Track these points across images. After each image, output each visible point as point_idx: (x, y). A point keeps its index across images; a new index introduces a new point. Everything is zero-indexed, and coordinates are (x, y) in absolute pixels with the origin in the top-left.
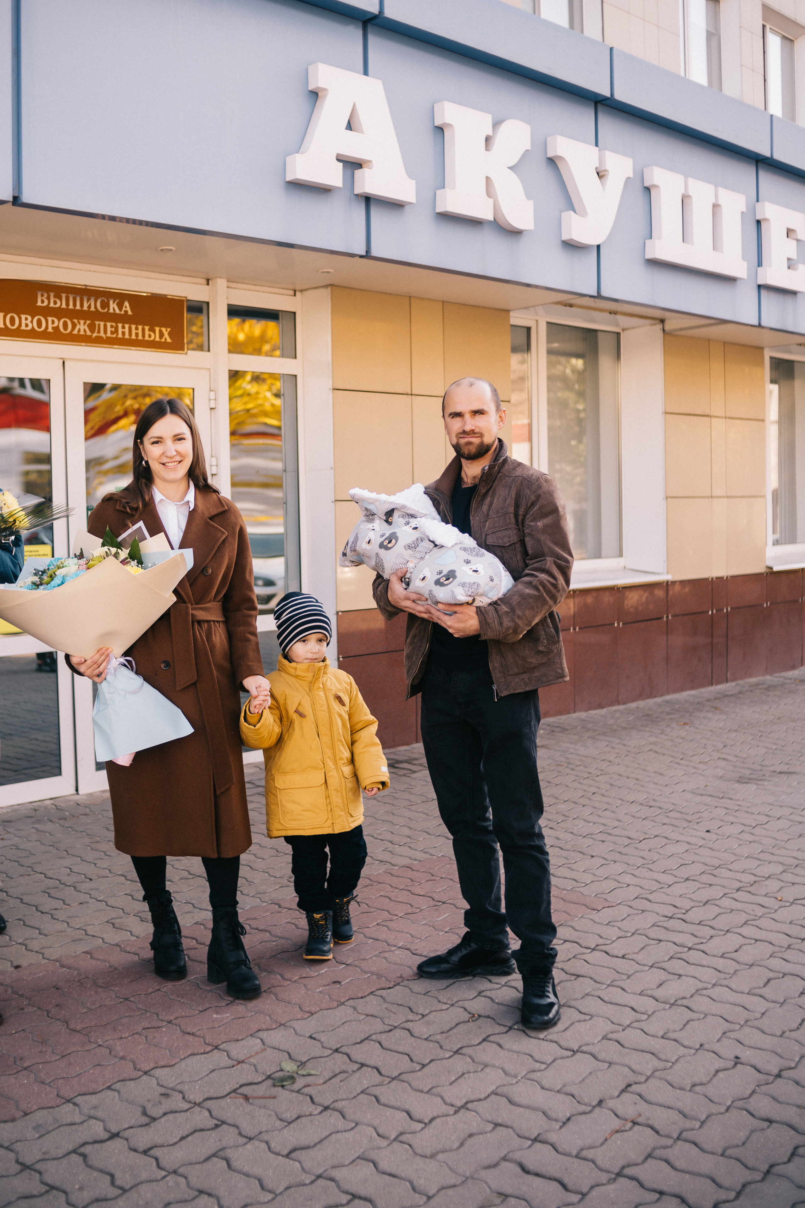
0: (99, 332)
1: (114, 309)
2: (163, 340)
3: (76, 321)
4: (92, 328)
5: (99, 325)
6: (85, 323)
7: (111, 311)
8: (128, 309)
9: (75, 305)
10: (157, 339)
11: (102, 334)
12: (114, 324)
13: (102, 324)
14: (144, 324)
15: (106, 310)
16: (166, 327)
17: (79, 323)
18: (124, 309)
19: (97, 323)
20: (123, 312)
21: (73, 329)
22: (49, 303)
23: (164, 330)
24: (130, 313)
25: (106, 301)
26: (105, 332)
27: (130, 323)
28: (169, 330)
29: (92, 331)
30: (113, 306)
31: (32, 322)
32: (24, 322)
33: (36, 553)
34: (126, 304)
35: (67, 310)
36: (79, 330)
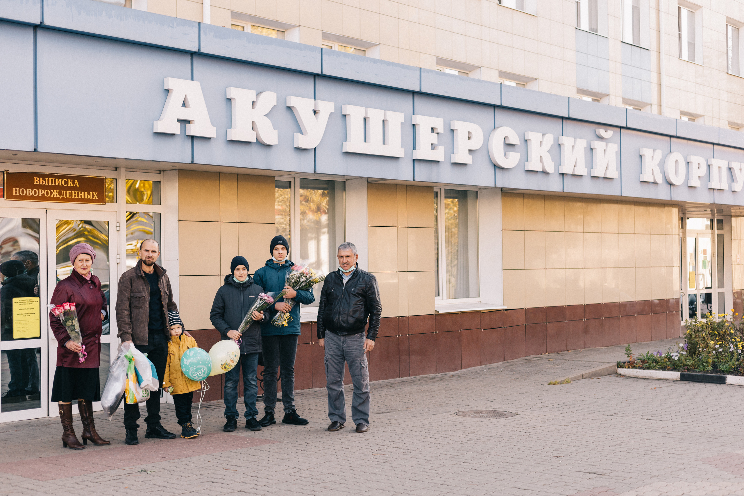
0: (63, 196)
1: (70, 185)
2: (94, 198)
3: (52, 191)
4: (60, 194)
5: (63, 192)
6: (56, 192)
7: (69, 185)
8: (77, 184)
9: (52, 183)
10: (91, 198)
11: (65, 196)
12: (70, 192)
13: (65, 192)
14: (85, 191)
15: (67, 185)
16: (96, 192)
17: (54, 192)
18: (75, 184)
19: (62, 191)
20: (75, 186)
21: (51, 195)
22: (40, 183)
23: (94, 193)
24: (78, 186)
25: (66, 180)
26: (66, 196)
27: (78, 191)
28: (97, 193)
29: (60, 195)
30: (70, 183)
31: (32, 192)
32: (28, 192)
33: (32, 301)
34: (76, 181)
35: (48, 186)
36: (54, 195)
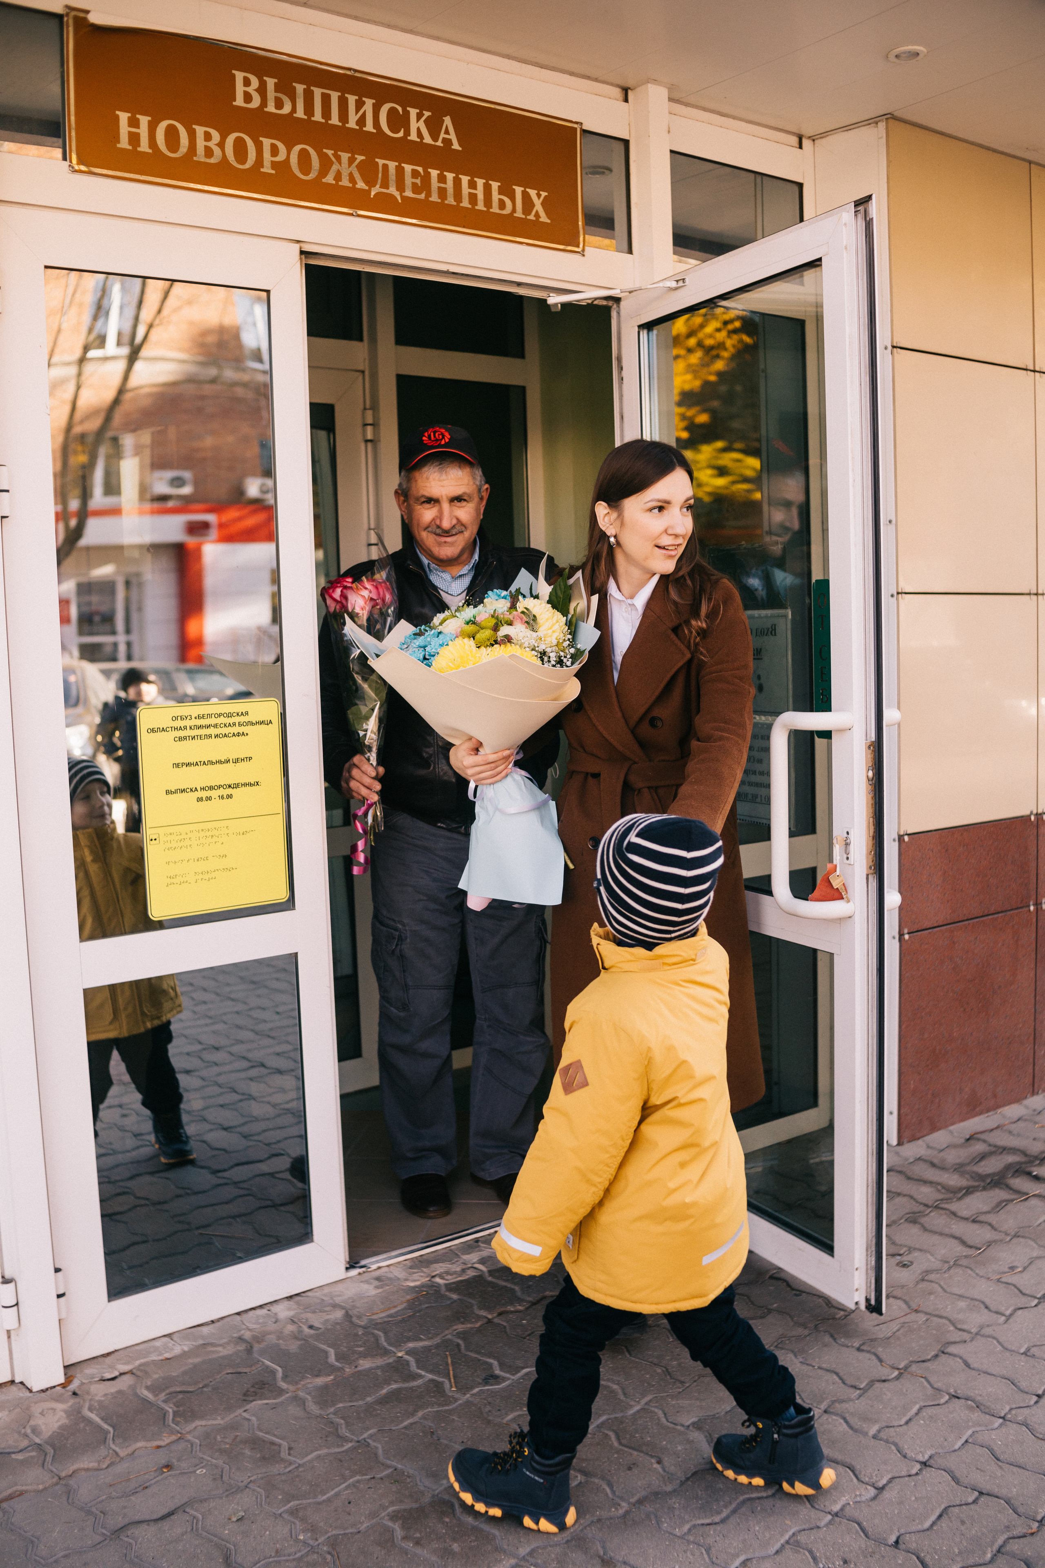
0: (385, 185)
1: (419, 134)
2: (532, 217)
3: (330, 152)
4: (369, 172)
5: (385, 167)
6: (351, 161)
7: (413, 137)
8: (453, 136)
9: (326, 112)
10: (519, 214)
11: (393, 190)
12: (420, 169)
13: (392, 165)
14: (488, 177)
15: (401, 134)
16: (539, 189)
17: (339, 159)
18: (442, 135)
19: (381, 162)
20: (439, 143)
21: (324, 171)
22: (264, 103)
23: (533, 193)
24: (456, 146)
25: (400, 109)
26: (401, 187)
27: (458, 171)
28: (544, 194)
29: (371, 183)
30: (417, 126)
31: (221, 145)
32: (201, 143)
33: (242, 719)
34: (447, 120)
35: (308, 123)
36: (338, 177)
